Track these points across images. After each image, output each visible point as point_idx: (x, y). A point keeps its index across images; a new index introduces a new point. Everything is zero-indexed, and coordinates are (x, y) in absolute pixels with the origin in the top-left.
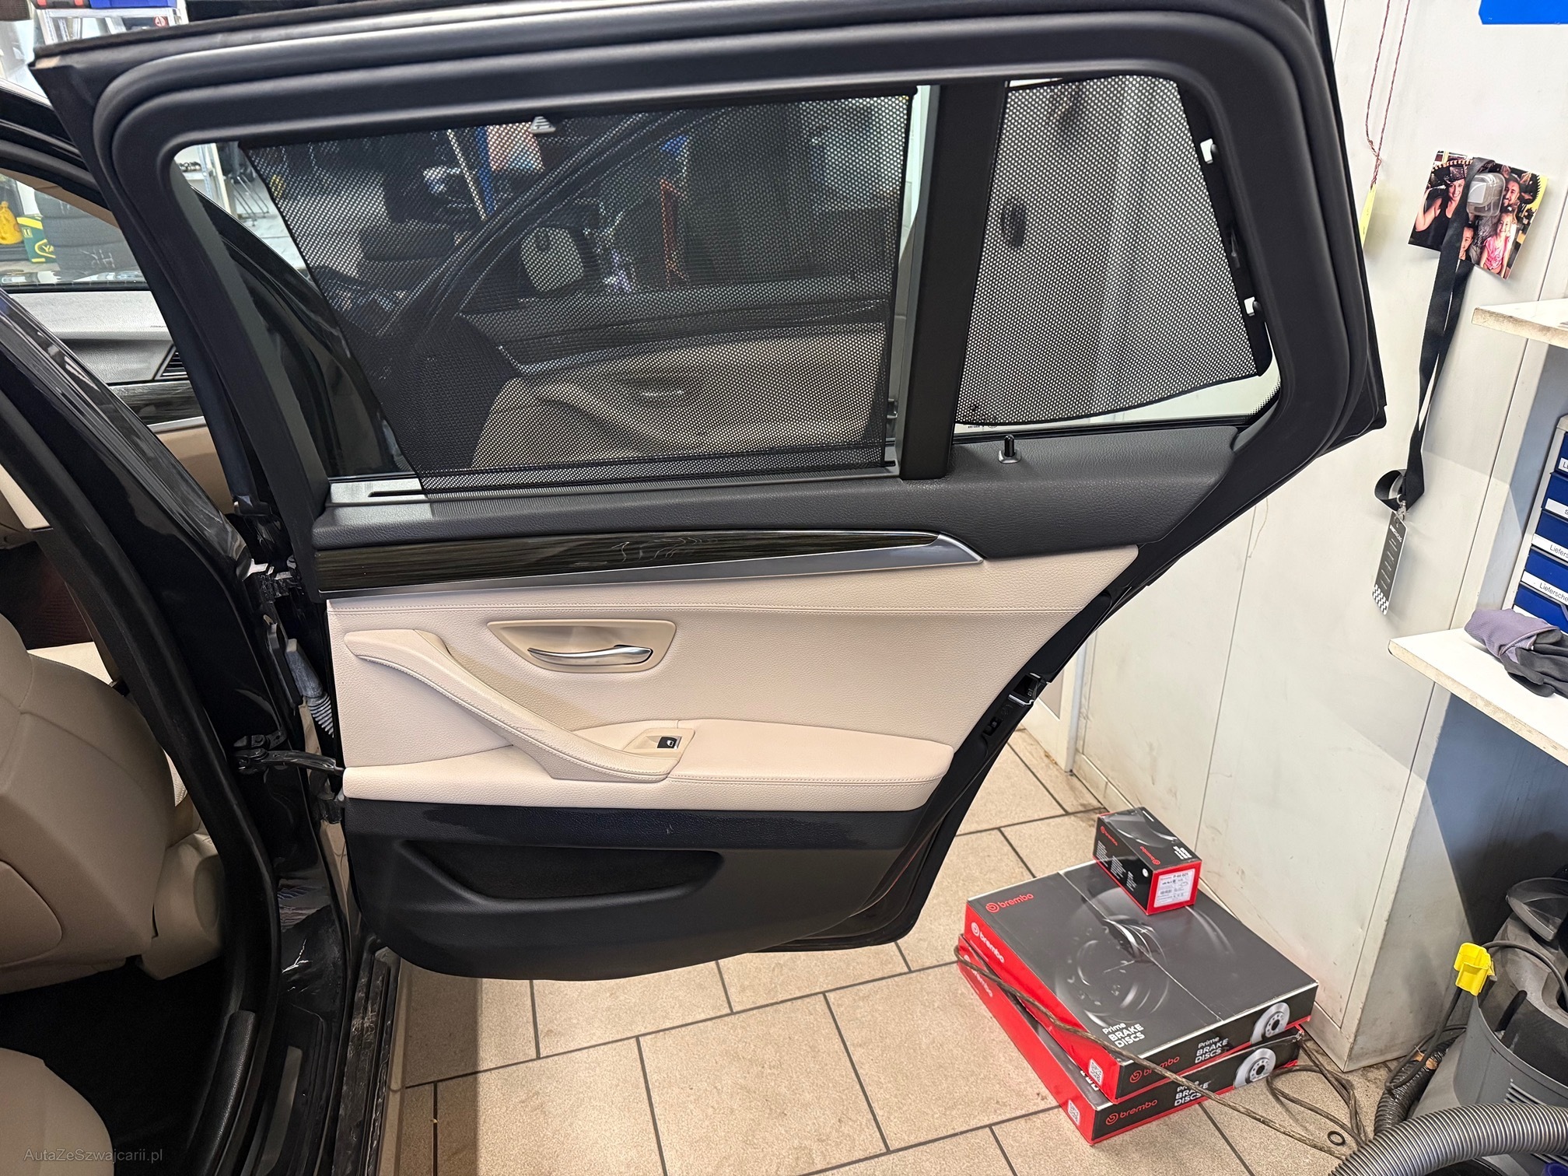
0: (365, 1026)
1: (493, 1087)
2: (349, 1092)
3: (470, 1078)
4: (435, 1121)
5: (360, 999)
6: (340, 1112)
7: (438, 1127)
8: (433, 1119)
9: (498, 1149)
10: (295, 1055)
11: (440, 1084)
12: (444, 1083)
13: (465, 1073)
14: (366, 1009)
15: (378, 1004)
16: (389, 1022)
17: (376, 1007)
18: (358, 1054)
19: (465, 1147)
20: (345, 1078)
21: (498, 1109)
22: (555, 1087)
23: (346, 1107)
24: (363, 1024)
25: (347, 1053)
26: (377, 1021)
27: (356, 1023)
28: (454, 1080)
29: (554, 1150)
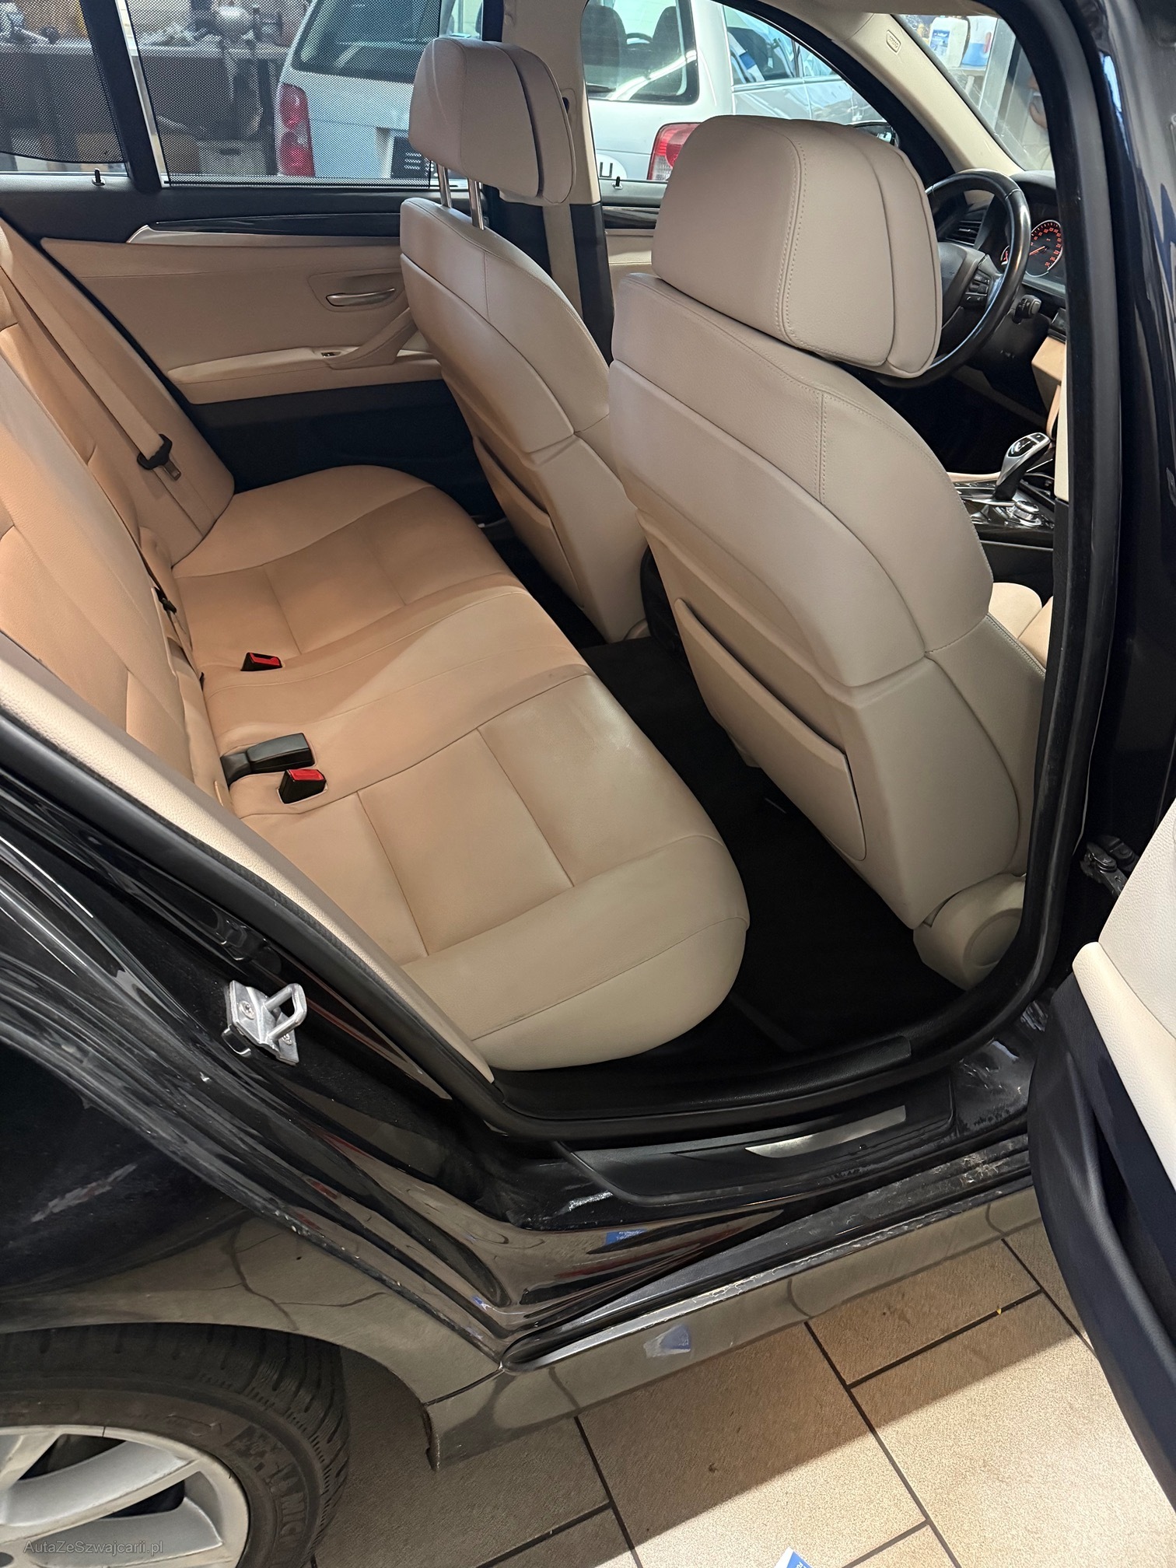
0: (978, 1168)
1: (1070, 1362)
2: (895, 1190)
3: (1067, 1328)
4: (999, 1312)
5: (1004, 1147)
6: (869, 1194)
7: (995, 1318)
8: (1001, 1307)
9: (1002, 1401)
10: (898, 1116)
11: (1042, 1297)
12: (1047, 1301)
13: (1071, 1320)
14: (996, 1159)
15: (1010, 1169)
16: (1000, 1192)
17: (1005, 1169)
18: (942, 1178)
19: (987, 1359)
20: (908, 1179)
21: (1048, 1380)
22: (1110, 1443)
23: (879, 1195)
24: (978, 1165)
25: (935, 1167)
26: (990, 1178)
27: (975, 1158)
28: (1055, 1310)
29: (1032, 1474)
